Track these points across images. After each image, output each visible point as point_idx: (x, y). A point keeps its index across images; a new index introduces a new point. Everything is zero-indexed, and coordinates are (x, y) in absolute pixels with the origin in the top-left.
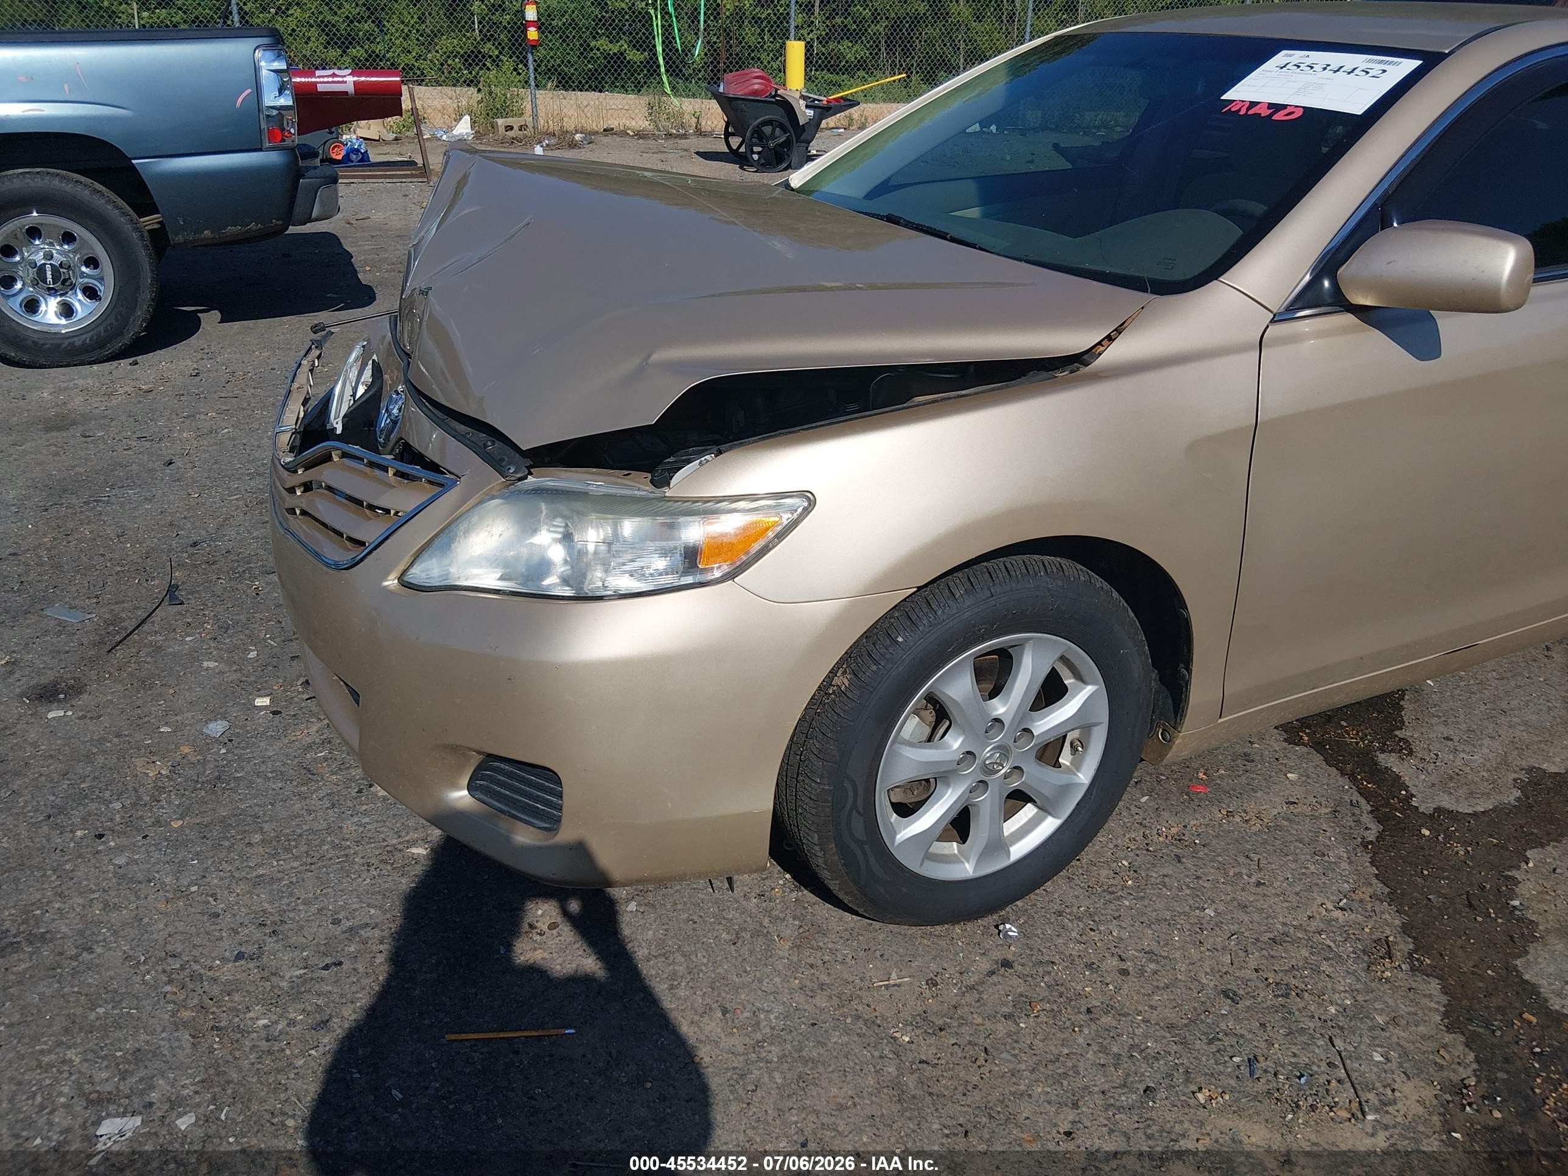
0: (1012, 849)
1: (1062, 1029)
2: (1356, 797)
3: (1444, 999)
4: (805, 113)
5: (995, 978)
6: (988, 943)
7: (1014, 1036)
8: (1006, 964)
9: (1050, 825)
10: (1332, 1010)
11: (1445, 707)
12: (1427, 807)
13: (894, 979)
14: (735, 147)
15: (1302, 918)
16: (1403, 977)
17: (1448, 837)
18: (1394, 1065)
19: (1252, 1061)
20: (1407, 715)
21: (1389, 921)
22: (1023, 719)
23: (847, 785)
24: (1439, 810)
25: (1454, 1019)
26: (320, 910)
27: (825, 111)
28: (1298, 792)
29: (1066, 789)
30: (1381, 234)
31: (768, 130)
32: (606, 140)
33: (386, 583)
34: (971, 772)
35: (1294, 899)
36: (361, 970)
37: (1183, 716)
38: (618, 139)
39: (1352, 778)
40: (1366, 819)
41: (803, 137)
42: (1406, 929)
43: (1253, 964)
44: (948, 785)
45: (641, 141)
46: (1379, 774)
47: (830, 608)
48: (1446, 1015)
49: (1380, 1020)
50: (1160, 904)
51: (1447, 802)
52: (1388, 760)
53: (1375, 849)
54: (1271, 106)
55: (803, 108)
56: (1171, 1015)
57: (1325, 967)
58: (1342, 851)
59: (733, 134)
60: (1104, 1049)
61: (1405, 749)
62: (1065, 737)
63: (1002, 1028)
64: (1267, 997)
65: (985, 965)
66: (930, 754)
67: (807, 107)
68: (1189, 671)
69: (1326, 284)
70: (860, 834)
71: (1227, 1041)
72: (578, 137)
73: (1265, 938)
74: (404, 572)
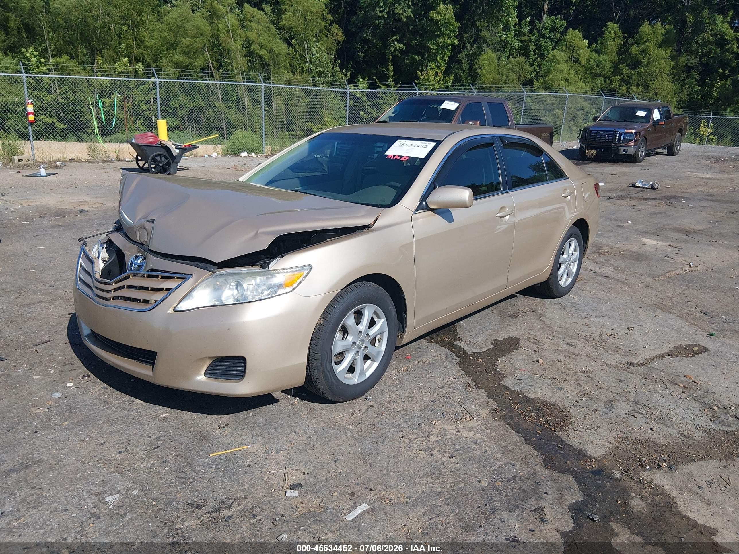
0: (367, 374)
1: (392, 416)
2: (451, 353)
3: (486, 393)
4: (175, 152)
5: (369, 410)
6: (364, 402)
7: (380, 420)
8: (371, 406)
9: (376, 365)
10: (459, 400)
11: (468, 328)
12: (470, 352)
13: (341, 416)
14: (141, 166)
15: (445, 382)
16: (474, 390)
17: (477, 358)
18: (478, 408)
19: (443, 413)
20: (458, 331)
21: (468, 379)
22: (367, 331)
23: (325, 353)
24: (473, 352)
25: (489, 396)
26: (141, 436)
27: (184, 150)
28: (435, 354)
29: (379, 352)
30: (435, 190)
31: (158, 158)
32: (73, 164)
33: (168, 312)
34: (355, 349)
35: (442, 378)
36: (168, 447)
37: (405, 328)
38: (78, 164)
39: (448, 348)
40: (455, 357)
41: (175, 161)
42: (472, 380)
43: (436, 394)
44: (349, 353)
45: (90, 164)
46: (454, 346)
47: (319, 297)
48: (487, 396)
49: (472, 400)
50: (408, 385)
51: (475, 351)
52: (456, 343)
53: (459, 364)
54: (399, 156)
55: (174, 149)
56: (420, 408)
57: (454, 391)
58: (451, 365)
59: (140, 160)
60: (405, 419)
61: (460, 339)
62: (376, 337)
63: (376, 420)
64: (442, 400)
65: (366, 408)
66: (344, 343)
67: (176, 148)
68: (406, 314)
69: (424, 203)
70: (329, 369)
71: (435, 411)
72: (58, 163)
73: (437, 388)
74: (175, 307)
